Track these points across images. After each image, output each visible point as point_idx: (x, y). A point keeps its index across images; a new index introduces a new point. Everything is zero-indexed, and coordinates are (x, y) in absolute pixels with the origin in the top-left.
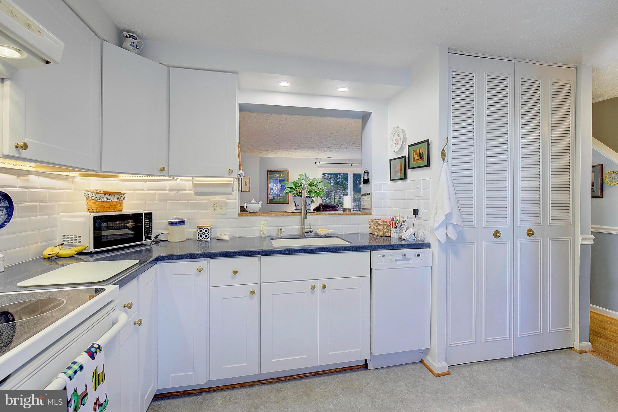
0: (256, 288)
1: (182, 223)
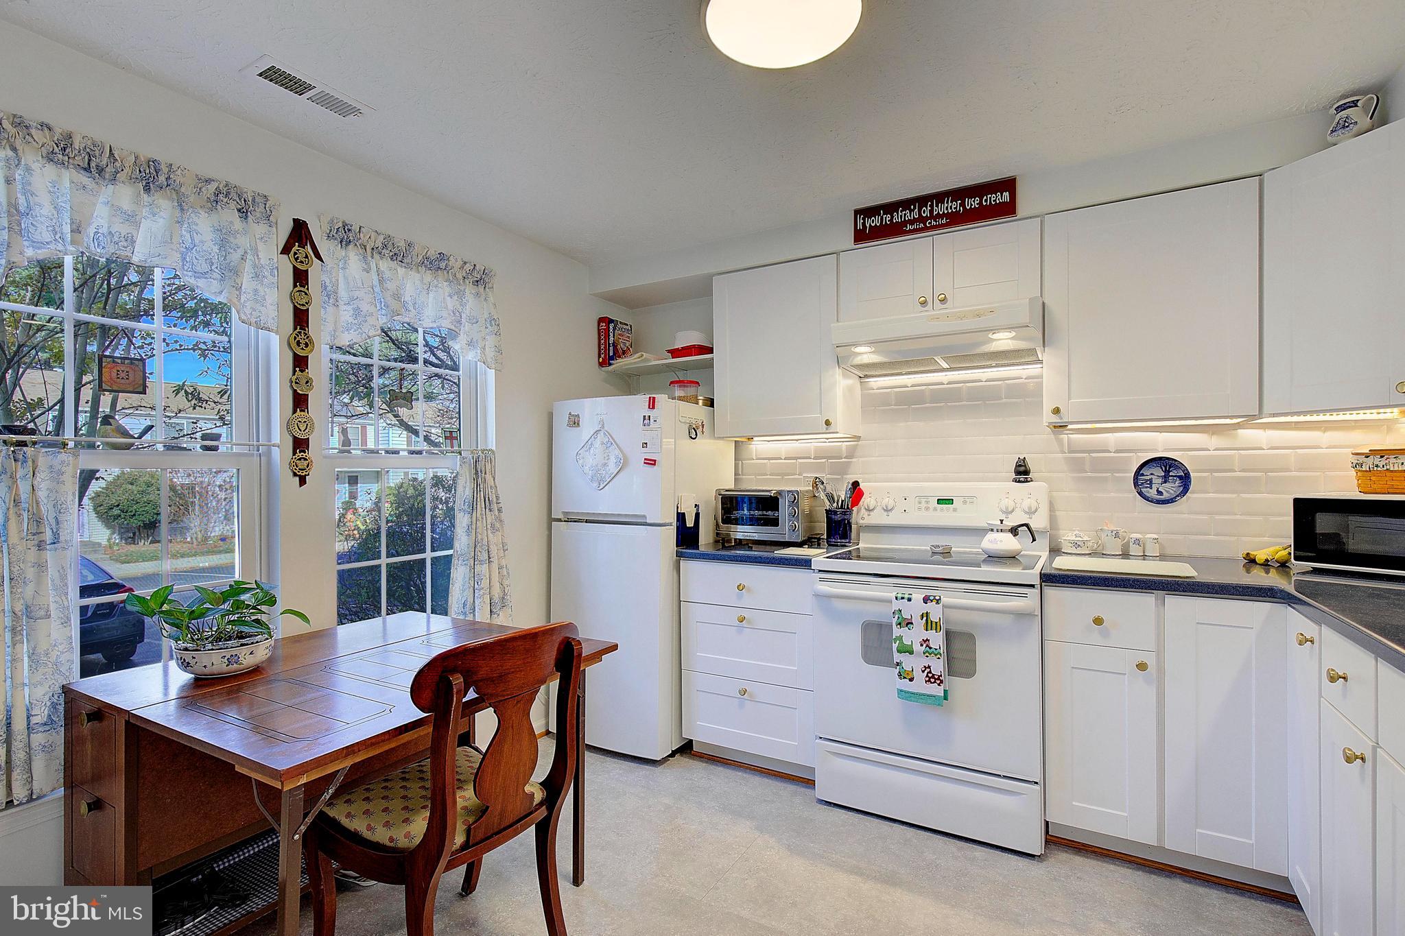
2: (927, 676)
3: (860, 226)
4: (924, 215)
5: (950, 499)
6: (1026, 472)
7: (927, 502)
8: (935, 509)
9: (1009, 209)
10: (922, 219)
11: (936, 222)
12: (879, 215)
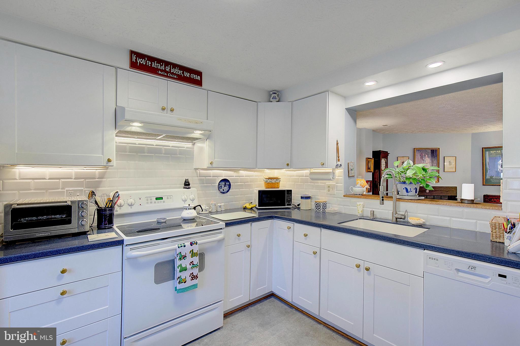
0: (318, 250)
1: (308, 198)
2: (192, 277)
3: (134, 60)
4: (167, 70)
5: (161, 197)
6: (189, 185)
7: (151, 200)
8: (155, 202)
9: (199, 83)
10: (165, 71)
11: (172, 76)
12: (145, 59)
